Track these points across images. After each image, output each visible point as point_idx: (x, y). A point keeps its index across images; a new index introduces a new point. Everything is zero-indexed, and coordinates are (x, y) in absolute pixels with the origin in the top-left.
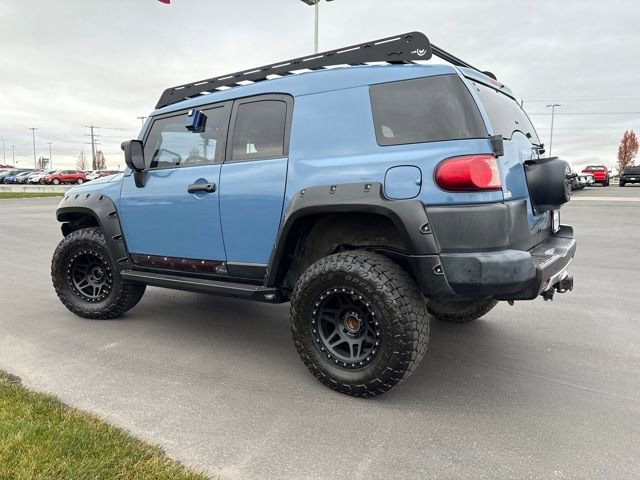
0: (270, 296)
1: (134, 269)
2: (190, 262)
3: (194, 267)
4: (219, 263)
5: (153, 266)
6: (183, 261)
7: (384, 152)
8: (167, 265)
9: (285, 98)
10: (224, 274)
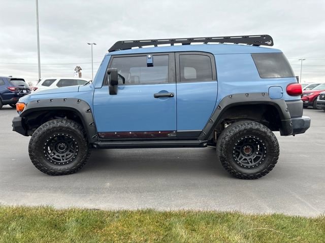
0: (205, 144)
1: (102, 141)
2: (150, 133)
3: (152, 135)
4: (171, 132)
5: (119, 138)
6: (145, 133)
7: (263, 81)
8: (131, 136)
9: (208, 54)
10: (174, 137)
